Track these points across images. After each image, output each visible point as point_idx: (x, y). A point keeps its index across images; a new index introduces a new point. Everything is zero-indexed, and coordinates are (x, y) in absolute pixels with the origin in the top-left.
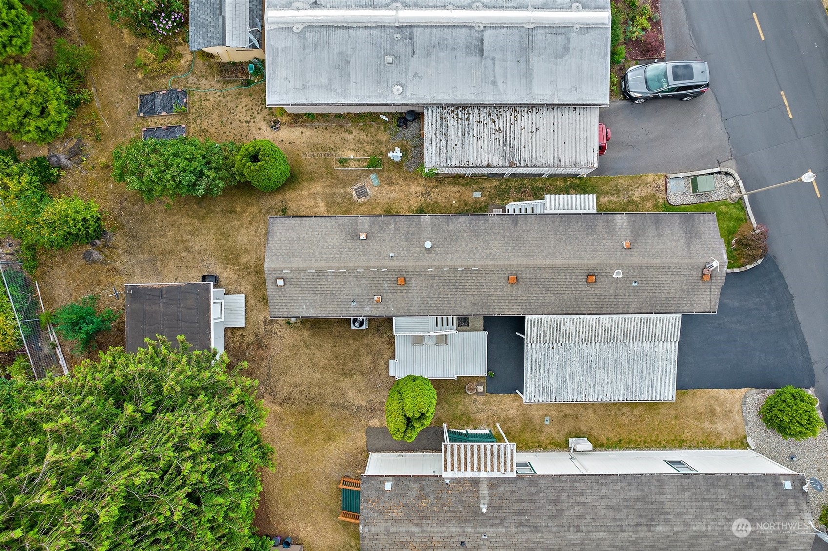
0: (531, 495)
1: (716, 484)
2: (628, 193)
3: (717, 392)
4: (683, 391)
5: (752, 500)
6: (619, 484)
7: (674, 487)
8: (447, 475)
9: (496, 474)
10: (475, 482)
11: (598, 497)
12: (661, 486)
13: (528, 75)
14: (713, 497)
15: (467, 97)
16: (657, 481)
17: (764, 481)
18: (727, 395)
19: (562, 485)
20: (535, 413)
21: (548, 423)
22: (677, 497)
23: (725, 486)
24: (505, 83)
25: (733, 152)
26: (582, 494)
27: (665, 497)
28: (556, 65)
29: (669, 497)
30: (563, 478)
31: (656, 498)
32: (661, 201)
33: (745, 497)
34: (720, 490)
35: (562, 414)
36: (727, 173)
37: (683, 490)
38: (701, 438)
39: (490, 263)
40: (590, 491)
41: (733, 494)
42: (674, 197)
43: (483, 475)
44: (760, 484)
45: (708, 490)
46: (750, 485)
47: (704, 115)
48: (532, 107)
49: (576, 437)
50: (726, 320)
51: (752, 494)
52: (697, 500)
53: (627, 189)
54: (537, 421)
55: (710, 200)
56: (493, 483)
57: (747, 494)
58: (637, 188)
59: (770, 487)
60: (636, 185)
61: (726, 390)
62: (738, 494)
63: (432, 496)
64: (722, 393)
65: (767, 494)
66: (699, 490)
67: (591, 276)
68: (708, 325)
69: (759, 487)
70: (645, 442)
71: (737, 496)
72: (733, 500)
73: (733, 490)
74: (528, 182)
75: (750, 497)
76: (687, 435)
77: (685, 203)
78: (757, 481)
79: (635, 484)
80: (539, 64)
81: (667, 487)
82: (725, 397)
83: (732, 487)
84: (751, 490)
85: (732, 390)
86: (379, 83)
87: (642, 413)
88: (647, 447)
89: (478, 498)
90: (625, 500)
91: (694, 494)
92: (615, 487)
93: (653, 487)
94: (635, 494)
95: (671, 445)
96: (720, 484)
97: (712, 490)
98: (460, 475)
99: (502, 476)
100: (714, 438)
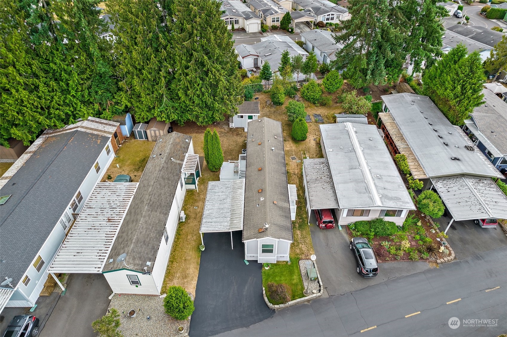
0: (173, 173)
1: (158, 234)
2: (303, 242)
3: (196, 280)
4: (199, 263)
5: (146, 246)
6: (169, 200)
7: (162, 218)
8: (187, 155)
9: (184, 166)
10: (183, 160)
11: (166, 191)
12: (163, 213)
13: (345, 182)
14: (153, 231)
15: (332, 167)
16: (166, 213)
17: (153, 254)
18: (193, 286)
19: (174, 183)
20: (200, 204)
21: (195, 208)
22: (157, 218)
23: (156, 237)
24: (340, 176)
25: (333, 297)
26: (169, 187)
27: (159, 213)
28: (352, 190)
29: (158, 215)
30: (177, 184)
31: (159, 210)
32: (301, 256)
33: (149, 243)
34: (155, 235)
35: (197, 213)
36: (320, 290)
37: (159, 220)
38: (172, 271)
39: (267, 162)
40: (169, 190)
41: (152, 239)
42: (303, 263)
43: (184, 163)
44: (153, 252)
45: (156, 230)
46: (153, 248)
47: (352, 282)
48: (333, 187)
49: (186, 217)
50: (235, 287)
51: (149, 247)
52: (153, 224)
53: (305, 242)
54: (196, 204)
55: (304, 281)
56: (181, 165)
57: (150, 245)
58: (306, 246)
59: (150, 256)
60: (307, 246)
61: (196, 285)
62: (151, 241)
63: (181, 149)
64: (195, 283)
65: (147, 254)
66: (157, 226)
67: (261, 191)
68: (234, 277)
69: (151, 251)
70: (176, 245)
71: (150, 240)
72: (149, 238)
73: (153, 240)
74: (304, 205)
75: (148, 246)
76: (175, 265)
77: (301, 268)
78: (154, 252)
79: (167, 205)
80: (351, 185)
81: (162, 216)
82: (192, 284)
83: (155, 240)
84: (151, 247)
85: (196, 288)
86: (332, 146)
87: (191, 244)
88: (173, 246)
89: (177, 159)
90: (162, 200)
91: (156, 224)
92: (168, 198)
93: (164, 211)
94: (163, 204)
95: (172, 257)
96: (158, 236)
97: (156, 231)
98: (186, 157)
99: (183, 167)
100: (170, 278)
